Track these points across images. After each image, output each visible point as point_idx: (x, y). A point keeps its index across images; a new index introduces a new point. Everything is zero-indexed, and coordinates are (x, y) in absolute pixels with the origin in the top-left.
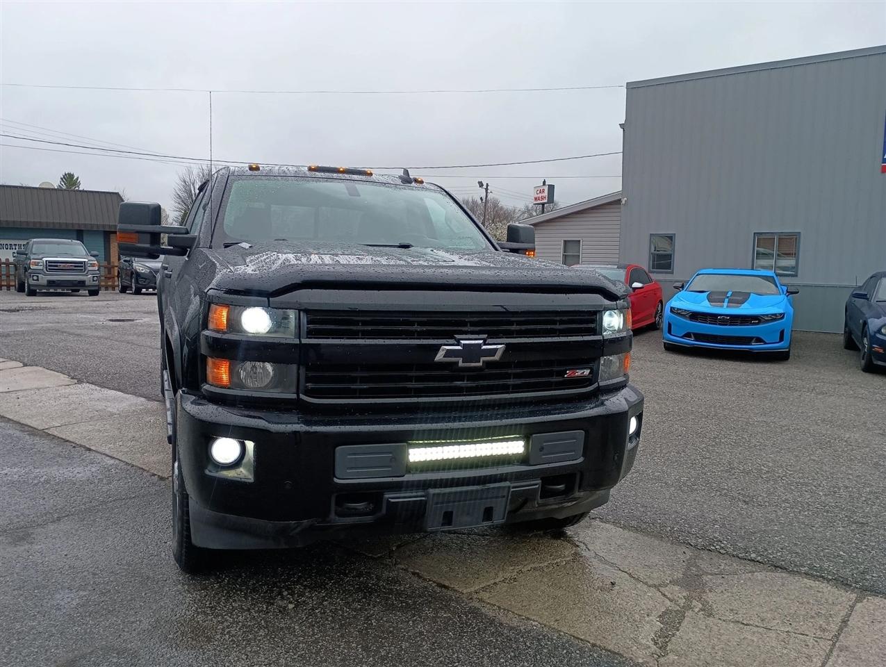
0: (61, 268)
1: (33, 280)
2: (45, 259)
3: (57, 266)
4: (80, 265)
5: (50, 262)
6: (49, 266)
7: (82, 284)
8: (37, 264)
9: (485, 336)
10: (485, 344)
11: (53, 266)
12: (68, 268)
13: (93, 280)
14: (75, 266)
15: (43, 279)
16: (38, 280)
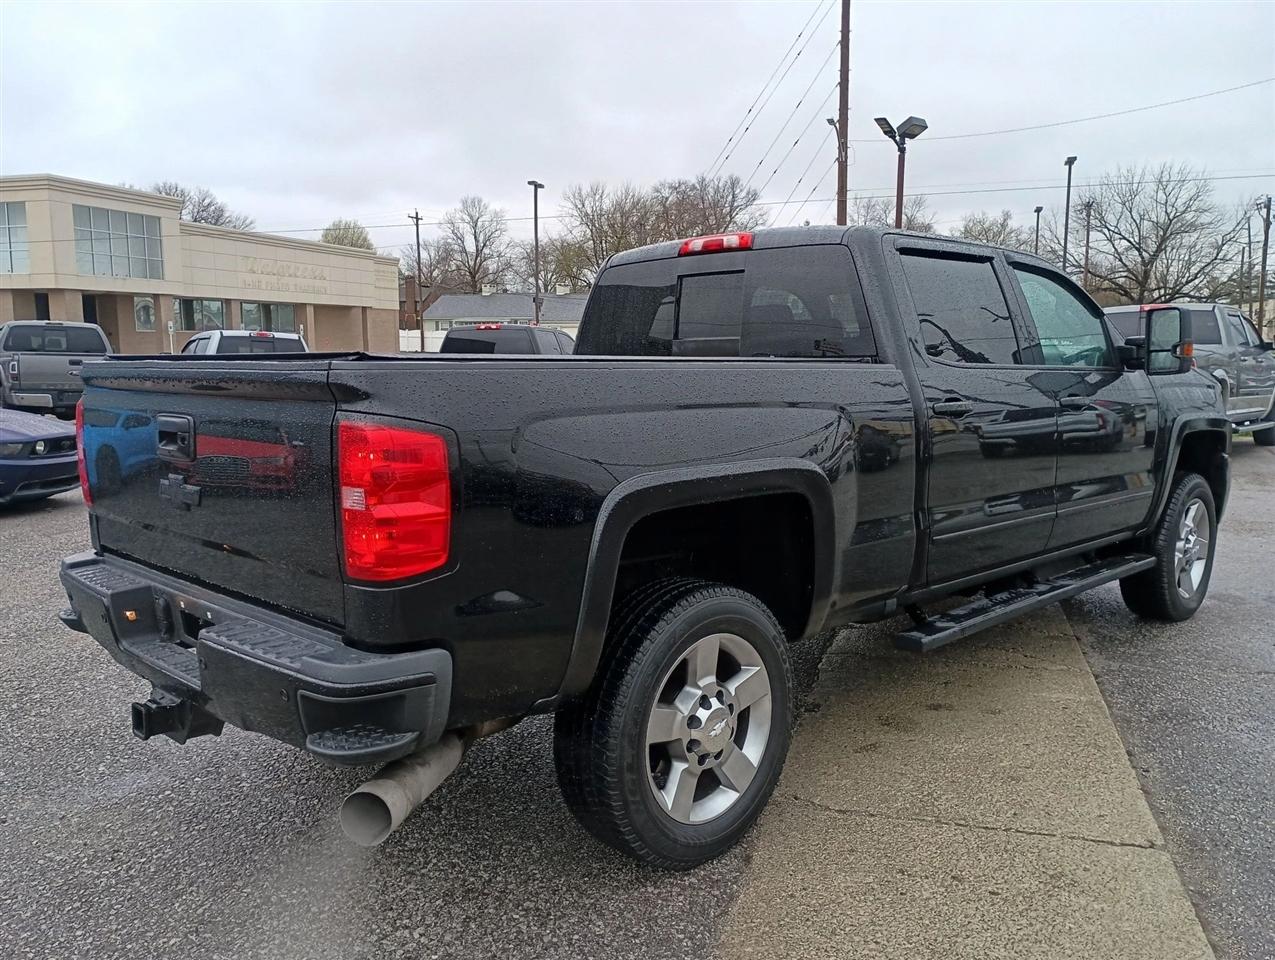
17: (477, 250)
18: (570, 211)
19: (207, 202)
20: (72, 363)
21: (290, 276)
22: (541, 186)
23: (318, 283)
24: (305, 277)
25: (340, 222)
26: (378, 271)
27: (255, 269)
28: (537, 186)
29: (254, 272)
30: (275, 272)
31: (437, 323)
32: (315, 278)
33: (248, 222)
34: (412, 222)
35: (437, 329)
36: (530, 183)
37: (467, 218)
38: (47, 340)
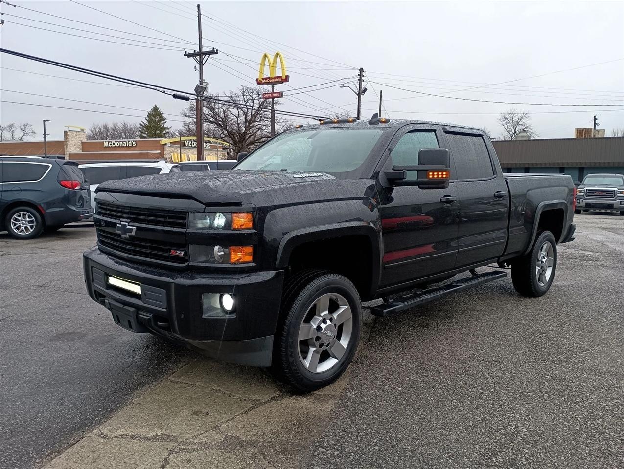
0: (597, 194)
1: (577, 203)
2: (586, 188)
3: (593, 193)
4: (611, 192)
5: (589, 190)
6: (588, 193)
7: (610, 206)
8: (581, 192)
9: (129, 220)
10: (128, 225)
11: (590, 193)
12: (602, 195)
13: (621, 204)
14: (607, 194)
15: (583, 203)
16: (580, 203)
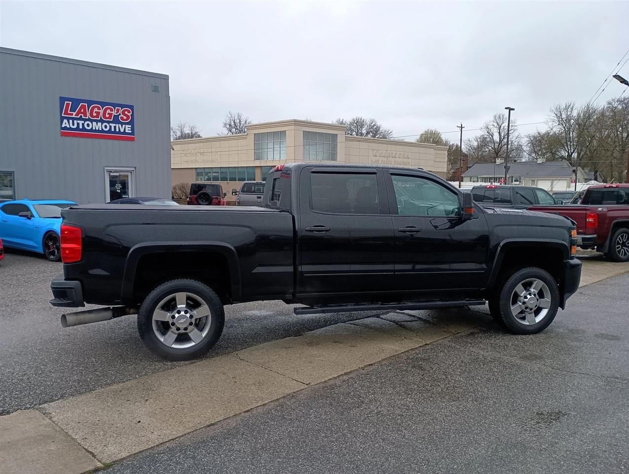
17: (500, 140)
18: (553, 118)
19: (372, 125)
20: (258, 198)
21: (393, 157)
22: (513, 109)
23: (405, 160)
24: (400, 158)
25: (428, 130)
26: (437, 154)
27: (377, 155)
28: (510, 109)
29: (376, 156)
30: (386, 155)
31: (471, 178)
32: (404, 158)
33: (389, 132)
34: (459, 129)
35: (471, 181)
36: (506, 108)
37: (495, 124)
38: (256, 188)
